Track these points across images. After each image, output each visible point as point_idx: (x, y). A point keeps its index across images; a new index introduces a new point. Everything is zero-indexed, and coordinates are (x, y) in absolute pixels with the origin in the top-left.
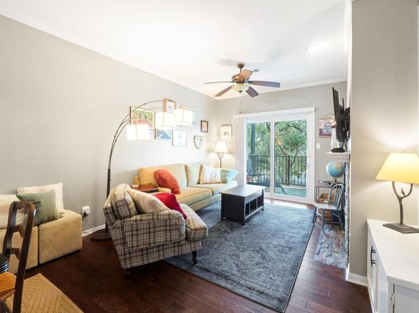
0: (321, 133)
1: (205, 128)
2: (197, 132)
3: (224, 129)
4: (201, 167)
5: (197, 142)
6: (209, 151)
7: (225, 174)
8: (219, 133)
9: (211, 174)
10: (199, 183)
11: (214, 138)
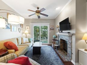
0: (51, 29)
1: (22, 26)
2: (20, 27)
3: (27, 27)
4: (22, 38)
5: (20, 30)
6: (23, 33)
7: (29, 39)
8: (25, 28)
9: (26, 40)
10: (22, 44)
11: (24, 29)
